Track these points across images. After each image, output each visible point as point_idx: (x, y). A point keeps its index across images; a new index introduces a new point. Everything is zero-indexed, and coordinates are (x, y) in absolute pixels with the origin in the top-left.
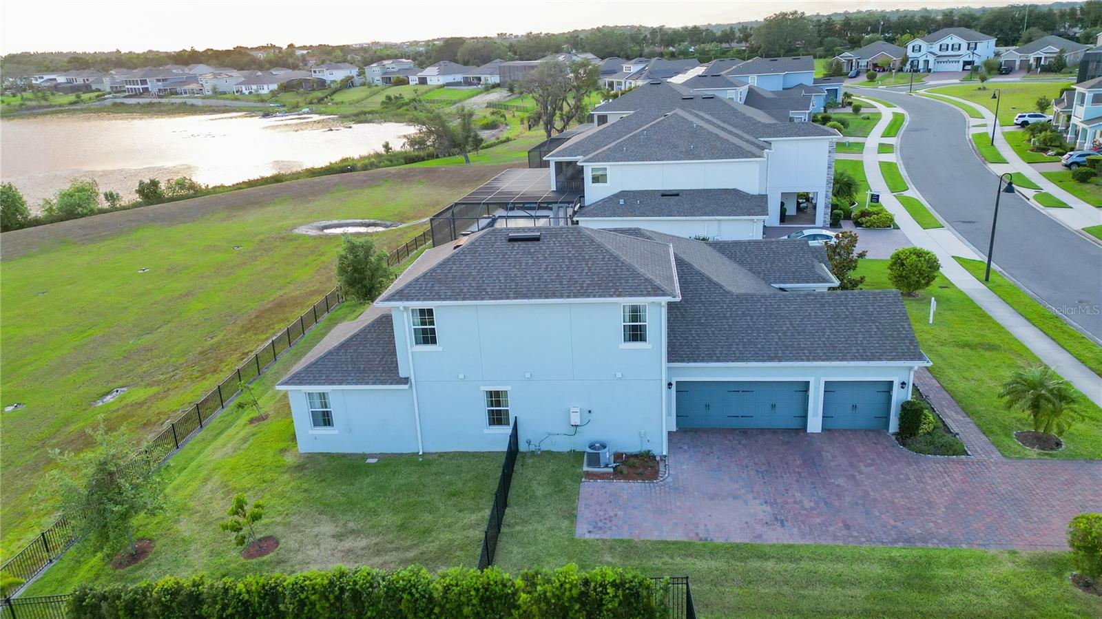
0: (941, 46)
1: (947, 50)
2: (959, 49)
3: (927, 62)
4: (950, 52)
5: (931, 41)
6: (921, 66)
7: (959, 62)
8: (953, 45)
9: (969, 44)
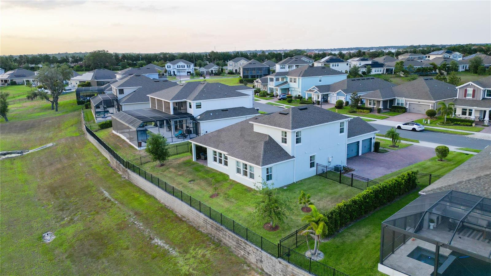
0: (177, 66)
1: (180, 67)
2: (184, 67)
3: (174, 72)
4: (181, 68)
5: (174, 64)
6: (172, 73)
7: (185, 72)
8: (182, 66)
9: (187, 65)
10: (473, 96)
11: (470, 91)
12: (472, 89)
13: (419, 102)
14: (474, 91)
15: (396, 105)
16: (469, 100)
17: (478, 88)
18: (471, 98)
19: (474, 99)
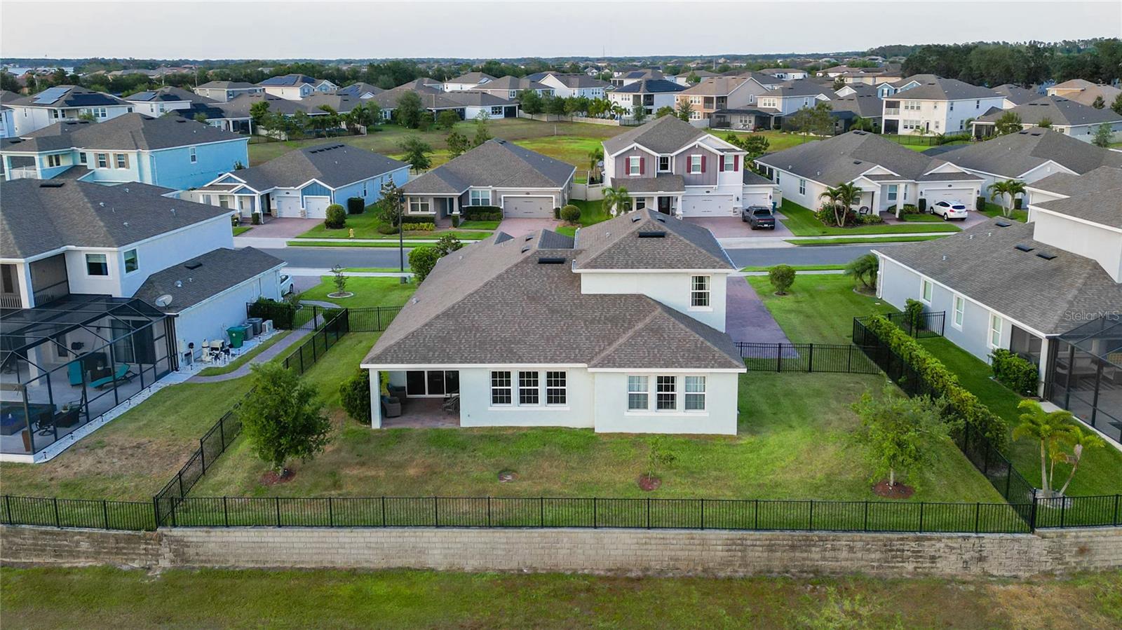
10: (642, 172)
11: (635, 161)
12: (639, 157)
13: (528, 194)
14: (642, 161)
15: (471, 205)
16: (636, 180)
17: (649, 154)
18: (639, 174)
19: (644, 176)
